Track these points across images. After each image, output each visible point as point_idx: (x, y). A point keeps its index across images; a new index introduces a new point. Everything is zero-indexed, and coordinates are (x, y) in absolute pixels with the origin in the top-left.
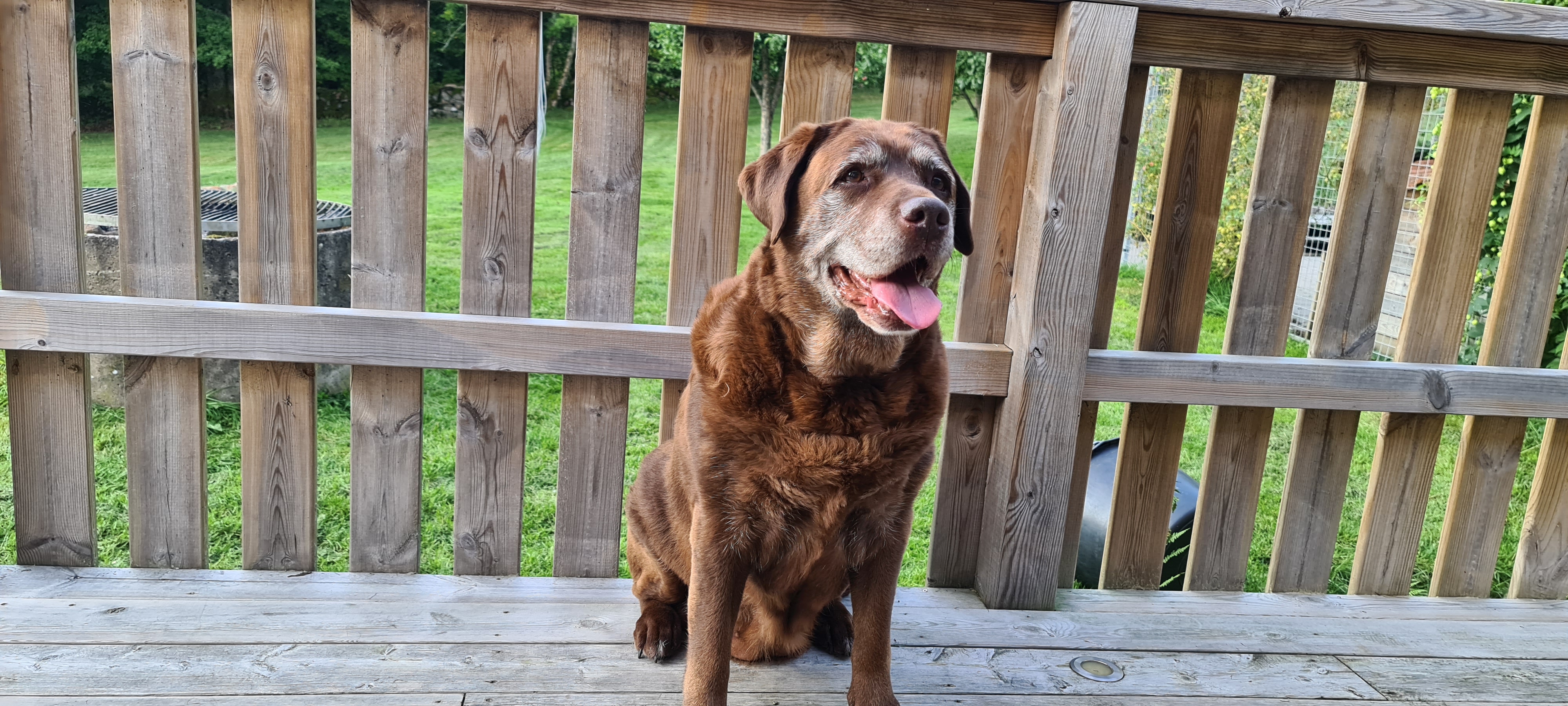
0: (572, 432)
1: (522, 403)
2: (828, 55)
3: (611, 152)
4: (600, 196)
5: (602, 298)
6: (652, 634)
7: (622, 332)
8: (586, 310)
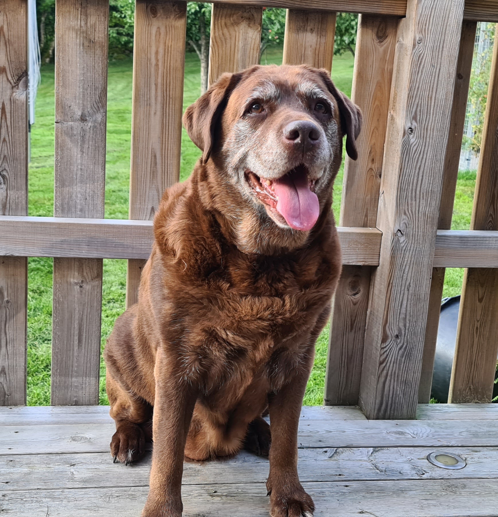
0: (61, 300)
1: (23, 279)
2: (242, 17)
3: (83, 92)
4: (77, 125)
5: (81, 200)
6: (123, 445)
7: (96, 225)
8: (69, 210)
